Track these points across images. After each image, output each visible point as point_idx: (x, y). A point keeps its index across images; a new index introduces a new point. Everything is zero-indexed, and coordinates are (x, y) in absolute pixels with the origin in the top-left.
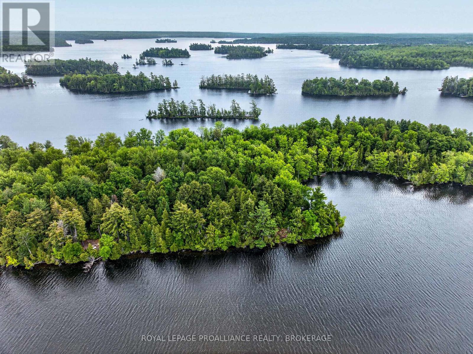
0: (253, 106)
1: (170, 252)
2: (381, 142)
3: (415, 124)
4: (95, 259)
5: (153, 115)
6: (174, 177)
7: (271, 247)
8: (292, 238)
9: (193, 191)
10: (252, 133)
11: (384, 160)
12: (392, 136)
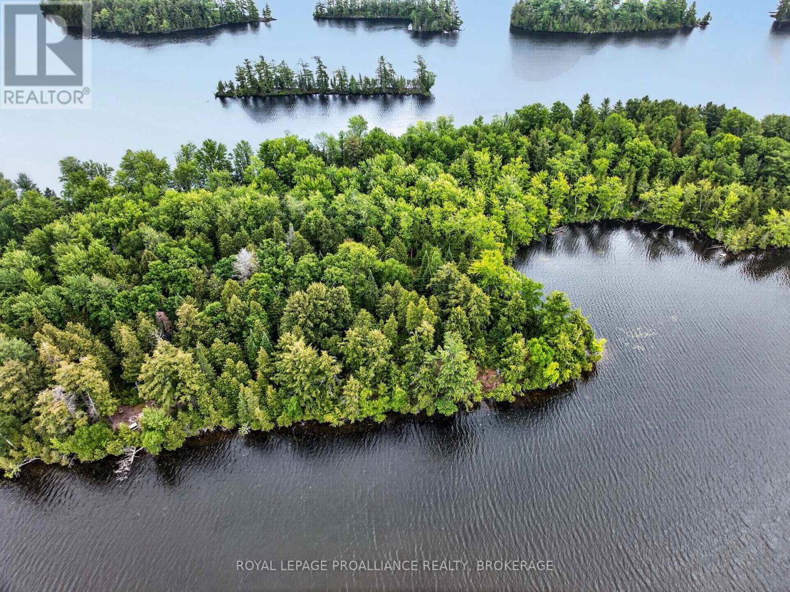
0: (419, 67)
1: (276, 428)
2: (670, 160)
3: (735, 113)
4: (137, 449)
5: (227, 89)
6: (275, 270)
7: (467, 410)
8: (506, 392)
9: (315, 304)
10: (422, 143)
11: (676, 201)
12: (692, 144)
